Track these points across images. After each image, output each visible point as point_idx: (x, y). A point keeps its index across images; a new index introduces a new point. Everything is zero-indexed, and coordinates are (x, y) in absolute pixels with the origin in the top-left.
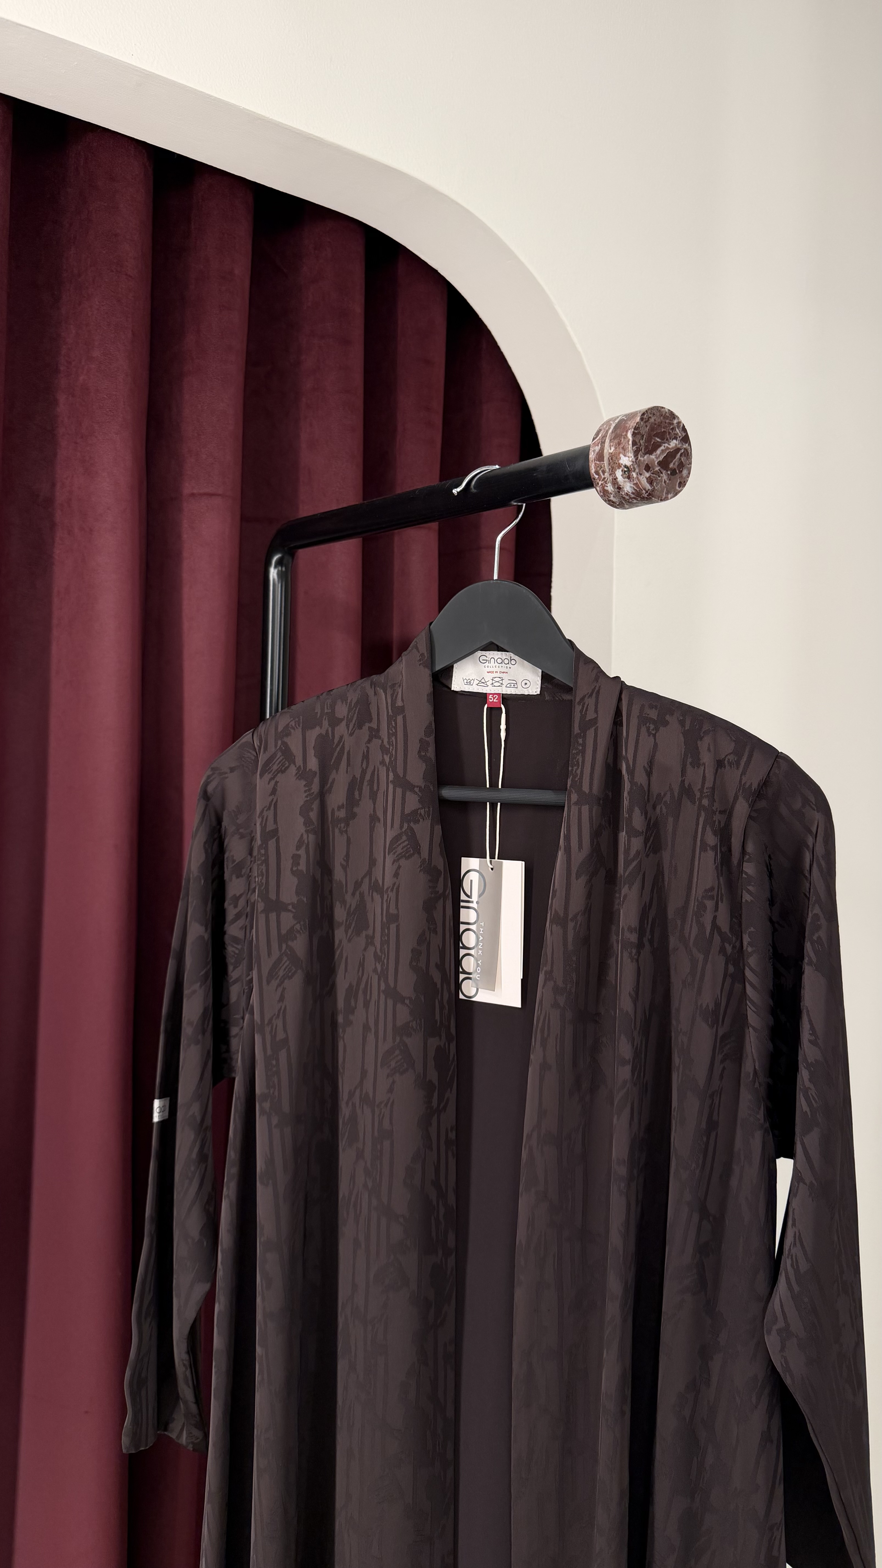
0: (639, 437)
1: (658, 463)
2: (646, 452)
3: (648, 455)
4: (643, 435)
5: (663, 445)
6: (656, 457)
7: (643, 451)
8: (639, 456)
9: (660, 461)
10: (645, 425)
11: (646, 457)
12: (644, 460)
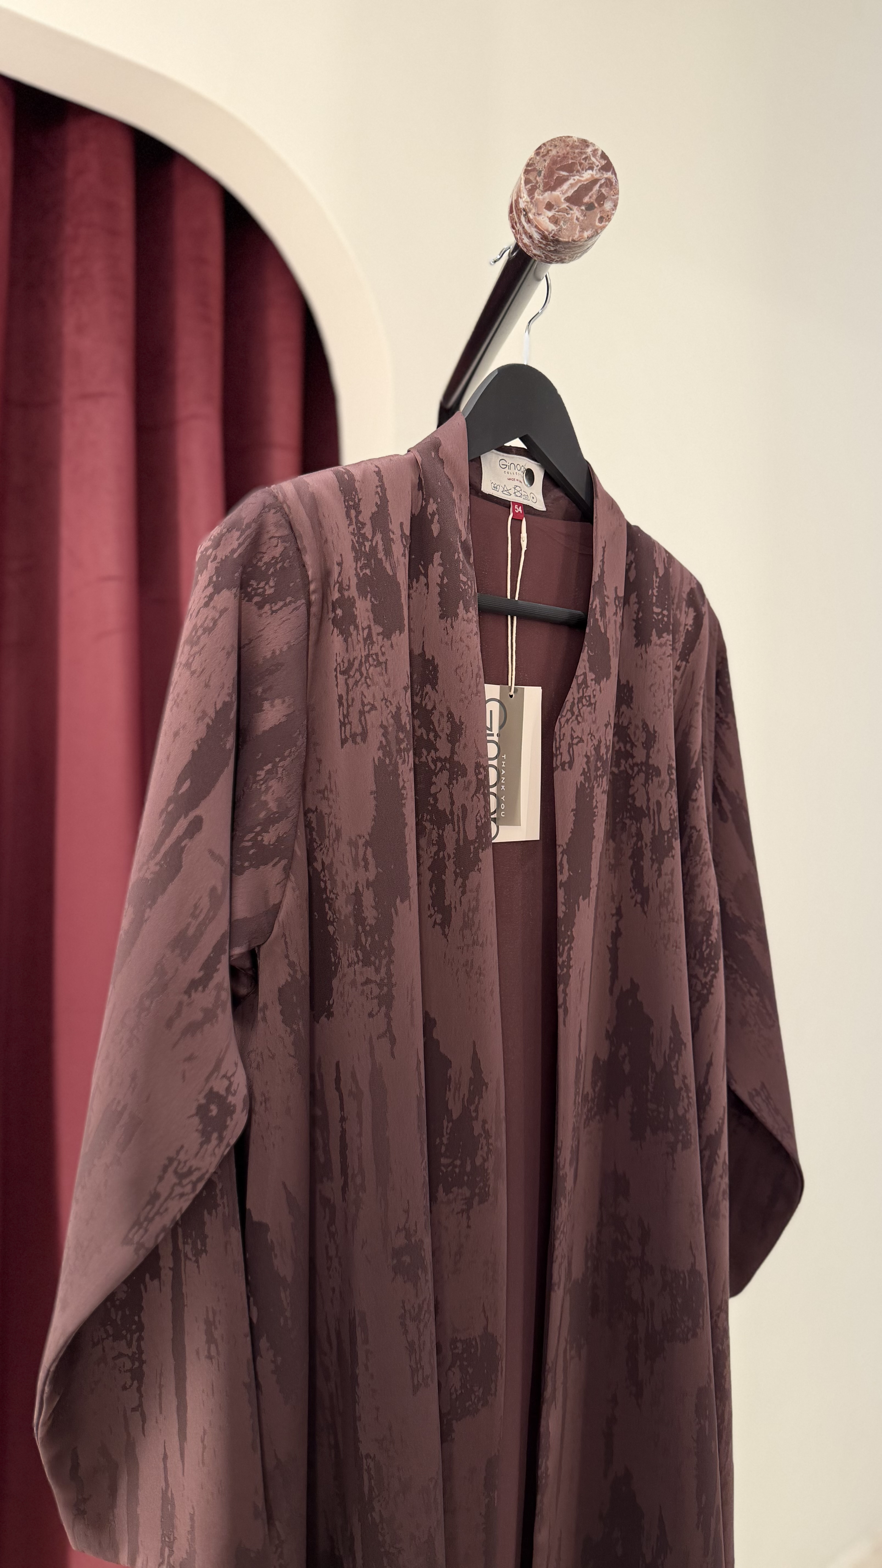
0: (535, 173)
1: (565, 199)
2: (545, 189)
3: (549, 192)
4: (540, 172)
5: (572, 178)
6: (561, 194)
7: (541, 188)
8: (536, 195)
9: (568, 197)
10: (542, 159)
11: (547, 194)
12: (544, 199)
